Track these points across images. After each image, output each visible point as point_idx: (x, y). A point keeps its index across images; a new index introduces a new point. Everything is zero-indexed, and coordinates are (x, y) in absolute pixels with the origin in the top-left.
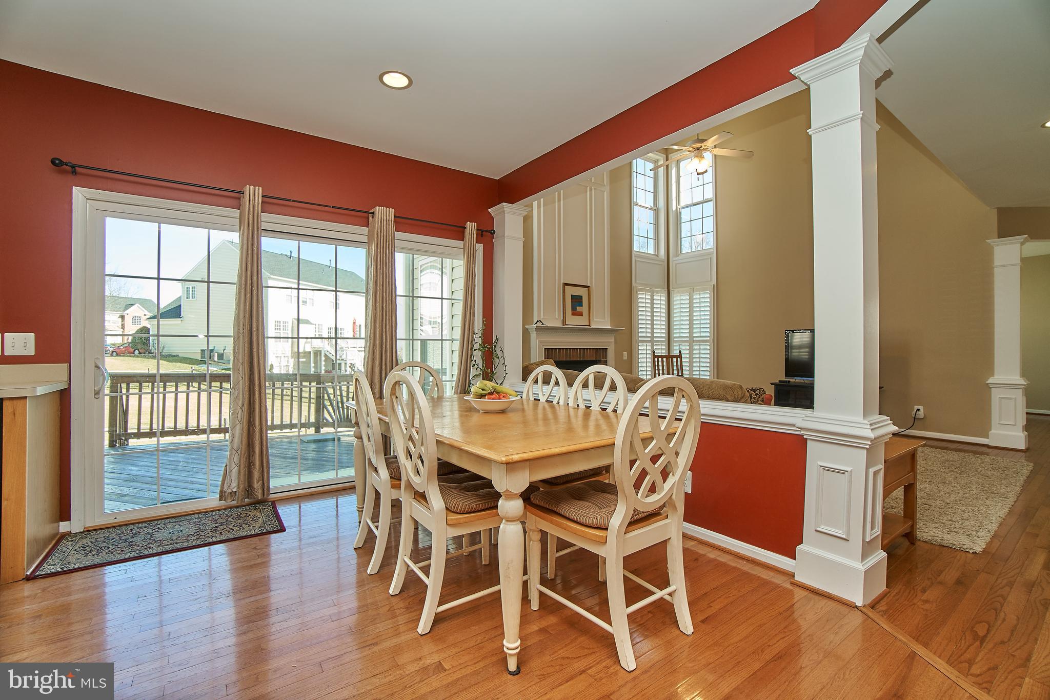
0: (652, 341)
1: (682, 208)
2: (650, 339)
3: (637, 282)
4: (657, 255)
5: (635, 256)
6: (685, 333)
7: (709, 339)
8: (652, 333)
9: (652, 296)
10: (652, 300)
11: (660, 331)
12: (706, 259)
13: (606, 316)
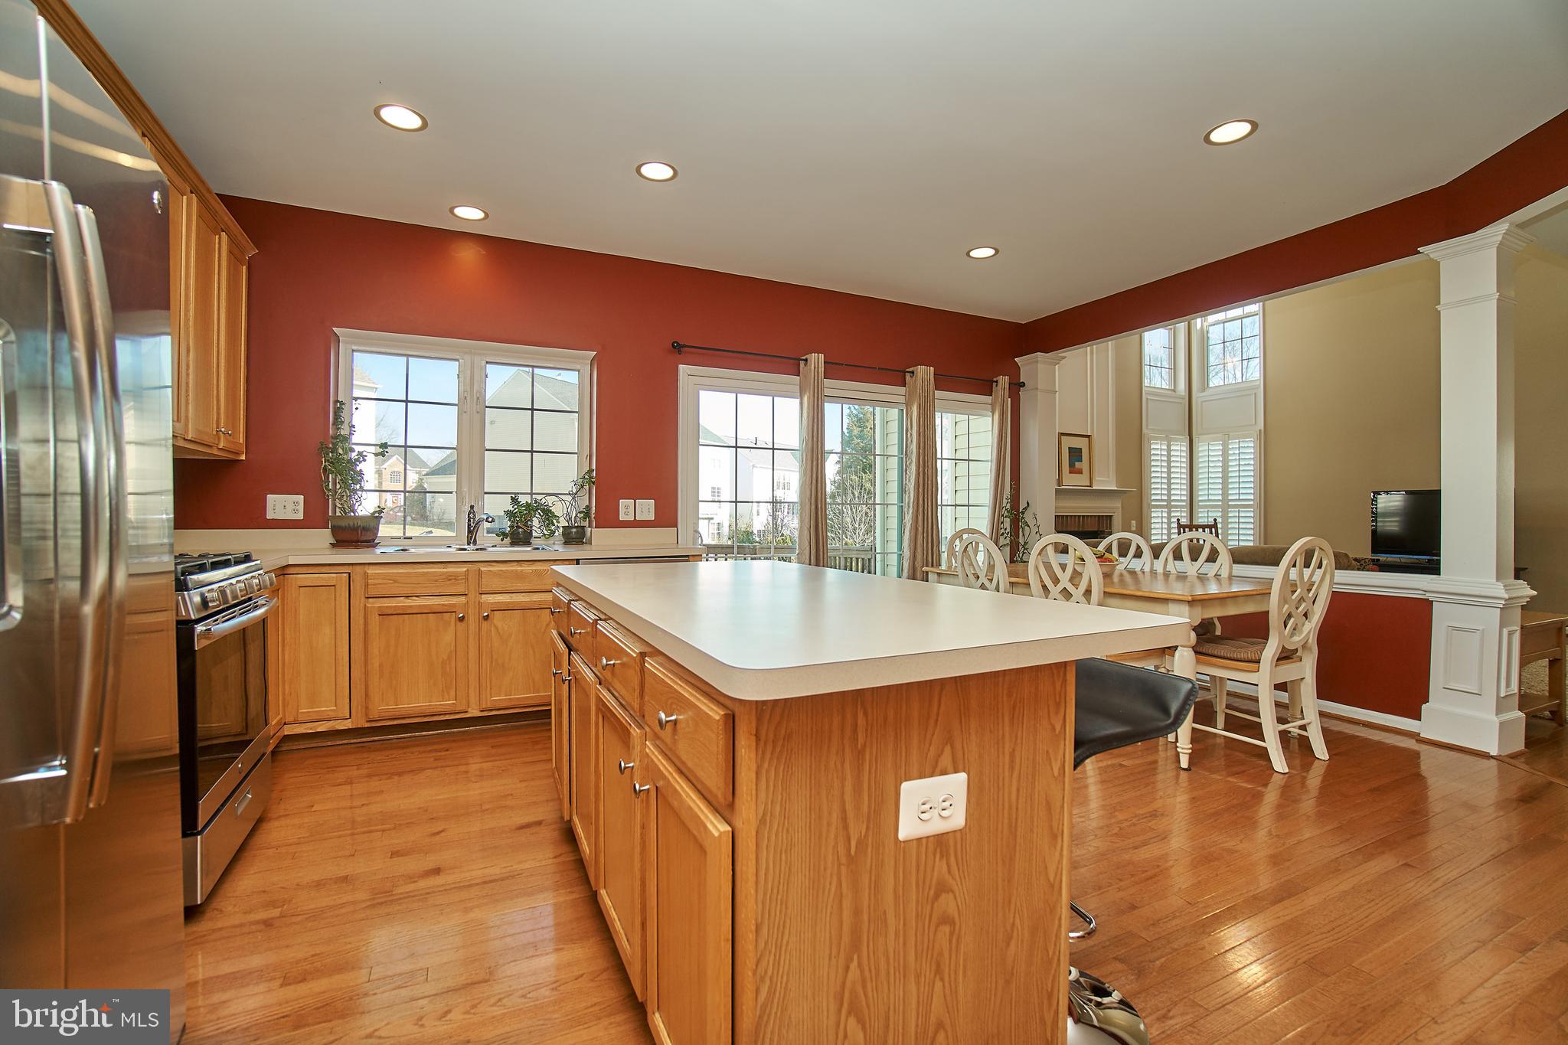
0: (1169, 506)
1: (1209, 326)
2: (1165, 503)
3: (1149, 427)
4: (1174, 391)
5: (1146, 394)
6: (1216, 495)
7: (1252, 503)
8: (1169, 495)
9: (1169, 446)
10: (1169, 450)
11: (1180, 493)
12: (1249, 395)
13: (1111, 473)
